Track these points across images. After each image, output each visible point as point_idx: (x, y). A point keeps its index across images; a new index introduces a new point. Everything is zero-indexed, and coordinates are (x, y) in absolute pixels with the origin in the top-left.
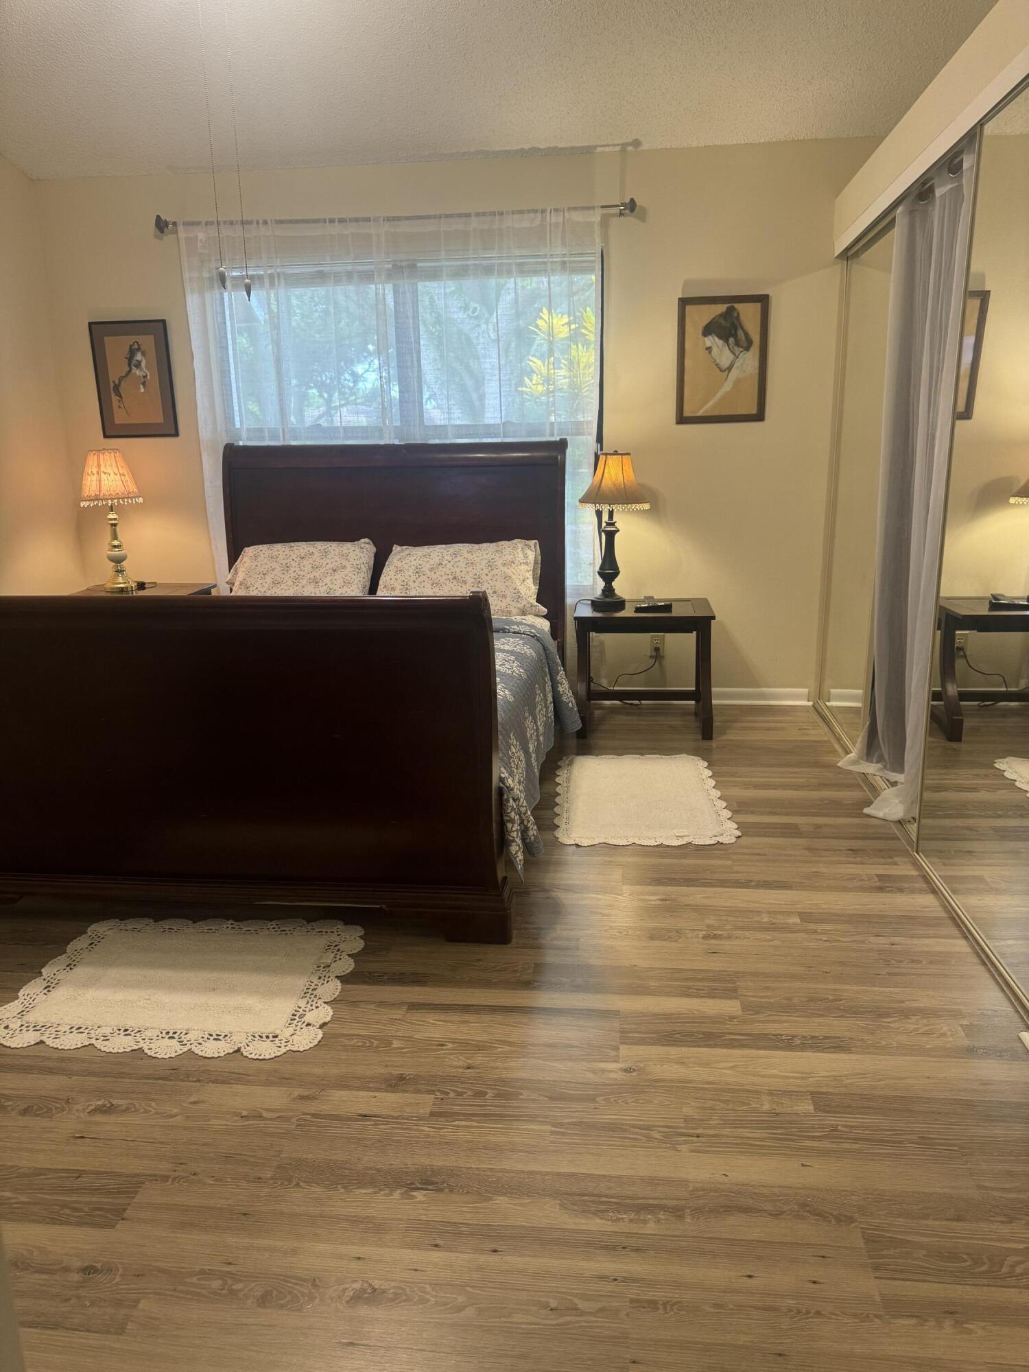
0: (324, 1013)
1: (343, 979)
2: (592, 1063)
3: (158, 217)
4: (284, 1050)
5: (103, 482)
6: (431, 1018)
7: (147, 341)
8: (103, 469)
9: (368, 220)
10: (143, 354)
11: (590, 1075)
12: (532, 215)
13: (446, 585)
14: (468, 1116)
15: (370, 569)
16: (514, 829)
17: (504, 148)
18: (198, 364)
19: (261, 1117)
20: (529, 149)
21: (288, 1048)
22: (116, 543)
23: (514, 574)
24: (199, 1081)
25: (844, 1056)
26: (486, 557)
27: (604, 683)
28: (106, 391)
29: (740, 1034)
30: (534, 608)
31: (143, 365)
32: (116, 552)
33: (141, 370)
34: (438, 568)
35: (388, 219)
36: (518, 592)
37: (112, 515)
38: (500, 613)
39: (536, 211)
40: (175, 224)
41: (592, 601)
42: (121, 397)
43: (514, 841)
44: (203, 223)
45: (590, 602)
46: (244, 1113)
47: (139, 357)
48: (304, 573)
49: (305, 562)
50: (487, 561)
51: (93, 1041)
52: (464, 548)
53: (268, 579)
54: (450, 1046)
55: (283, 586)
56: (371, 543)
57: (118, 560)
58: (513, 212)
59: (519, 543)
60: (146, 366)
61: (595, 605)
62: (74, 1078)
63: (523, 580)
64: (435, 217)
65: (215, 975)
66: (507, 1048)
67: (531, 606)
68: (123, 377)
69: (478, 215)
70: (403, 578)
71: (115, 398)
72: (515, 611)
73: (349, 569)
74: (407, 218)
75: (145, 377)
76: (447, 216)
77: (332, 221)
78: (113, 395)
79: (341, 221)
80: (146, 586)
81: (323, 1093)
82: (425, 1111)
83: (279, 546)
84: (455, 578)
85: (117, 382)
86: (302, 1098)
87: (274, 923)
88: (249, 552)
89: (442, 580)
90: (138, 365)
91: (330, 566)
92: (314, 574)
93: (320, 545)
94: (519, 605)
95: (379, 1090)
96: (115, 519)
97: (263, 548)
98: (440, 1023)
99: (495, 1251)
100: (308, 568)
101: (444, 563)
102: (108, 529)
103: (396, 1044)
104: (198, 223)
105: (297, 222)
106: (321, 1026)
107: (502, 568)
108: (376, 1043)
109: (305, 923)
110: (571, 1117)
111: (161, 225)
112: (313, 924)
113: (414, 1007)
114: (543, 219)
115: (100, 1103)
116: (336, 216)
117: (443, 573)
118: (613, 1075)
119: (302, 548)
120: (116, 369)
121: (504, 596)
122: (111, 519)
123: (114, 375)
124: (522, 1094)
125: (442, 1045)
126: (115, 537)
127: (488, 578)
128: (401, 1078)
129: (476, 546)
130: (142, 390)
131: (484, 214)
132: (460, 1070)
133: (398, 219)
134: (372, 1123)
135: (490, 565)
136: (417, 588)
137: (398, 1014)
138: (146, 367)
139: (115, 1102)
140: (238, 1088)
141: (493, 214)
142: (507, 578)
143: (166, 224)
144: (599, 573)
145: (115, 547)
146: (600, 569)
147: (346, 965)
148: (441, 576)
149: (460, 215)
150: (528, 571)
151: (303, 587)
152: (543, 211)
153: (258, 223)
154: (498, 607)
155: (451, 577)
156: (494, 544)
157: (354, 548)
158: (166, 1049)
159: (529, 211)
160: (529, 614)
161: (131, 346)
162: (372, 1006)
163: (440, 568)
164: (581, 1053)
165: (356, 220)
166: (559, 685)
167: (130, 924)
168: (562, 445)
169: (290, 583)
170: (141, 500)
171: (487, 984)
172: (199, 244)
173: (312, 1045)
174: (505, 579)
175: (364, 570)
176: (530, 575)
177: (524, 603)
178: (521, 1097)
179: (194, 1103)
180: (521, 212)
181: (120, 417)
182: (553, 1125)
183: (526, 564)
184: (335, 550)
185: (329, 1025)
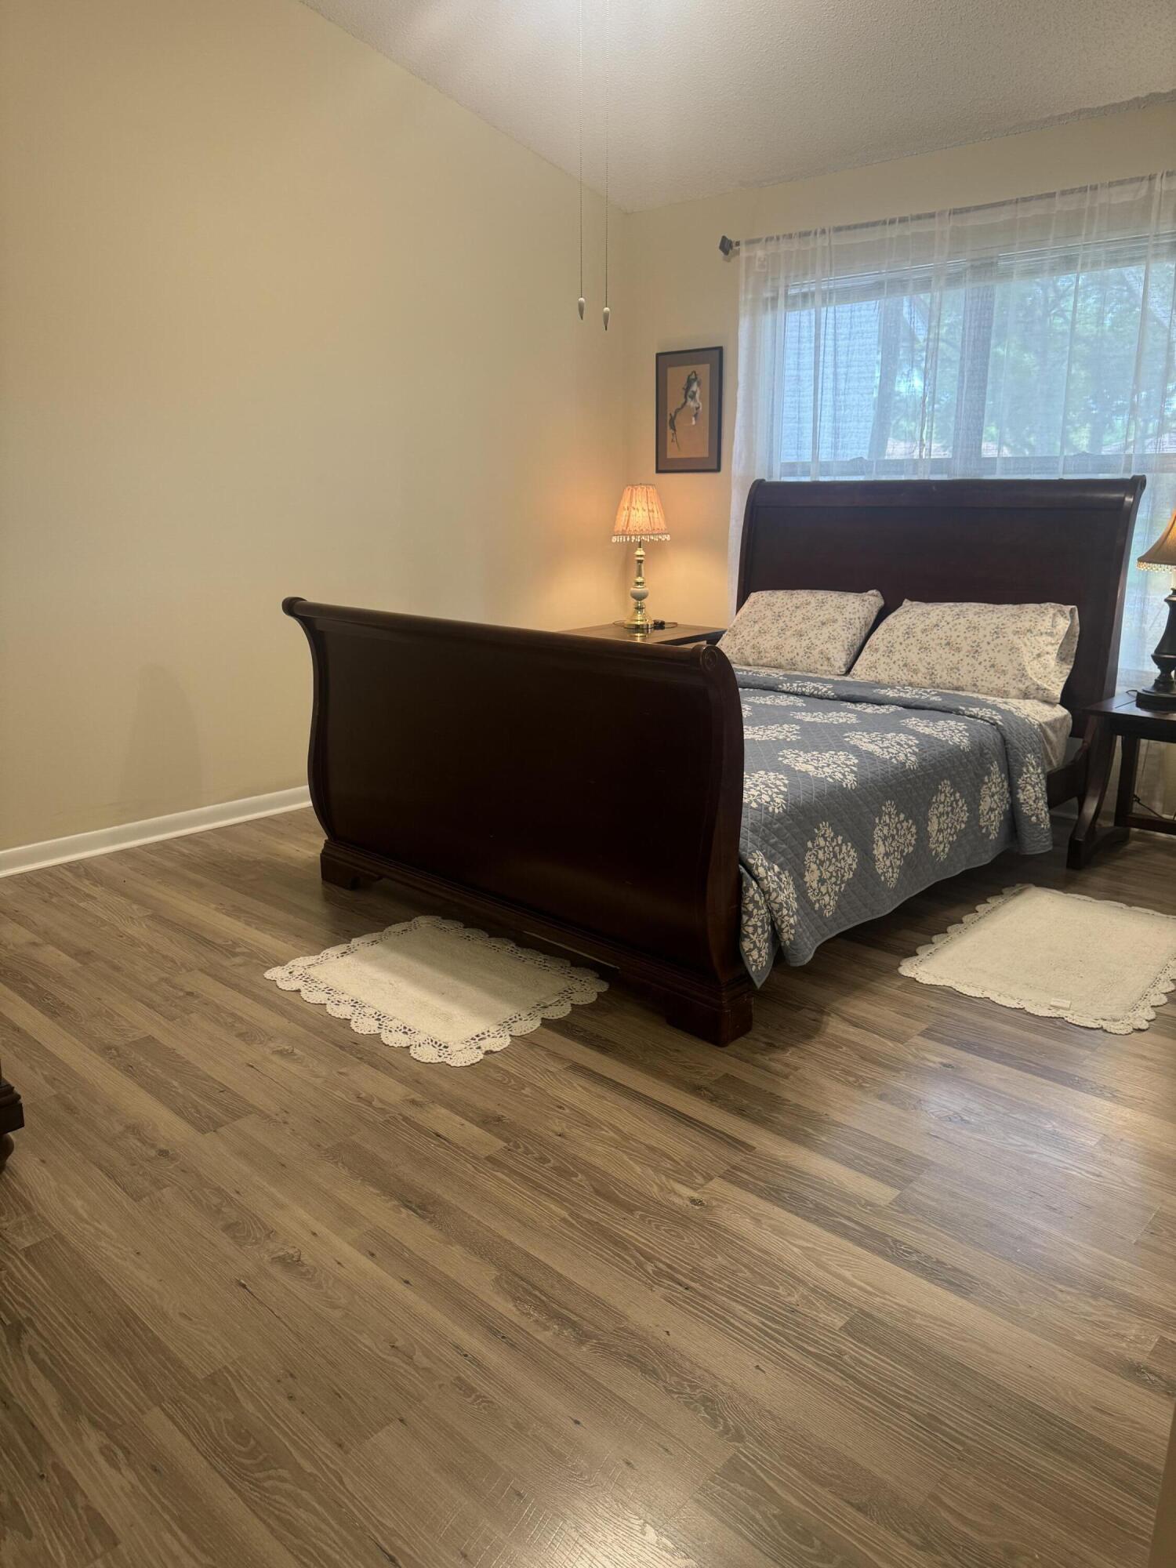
0: (500, 1043)
1: (546, 1023)
2: (671, 1181)
3: (724, 238)
4: (440, 1060)
5: (631, 518)
6: (578, 1081)
7: (704, 370)
8: (634, 505)
9: (932, 216)
10: (699, 385)
11: (655, 1189)
12: (1136, 185)
13: (935, 651)
14: (512, 1172)
15: (866, 625)
16: (750, 923)
17: (1112, 101)
18: (741, 393)
19: (370, 1104)
20: (1147, 97)
21: (445, 1060)
22: (639, 579)
23: (1026, 645)
24: (360, 1059)
25: (953, 1298)
26: (994, 621)
27: (1158, 807)
28: (664, 423)
29: (857, 1223)
30: (1041, 692)
31: (697, 396)
32: (639, 589)
33: (695, 401)
34: (932, 630)
35: (955, 212)
36: (1024, 669)
37: (640, 552)
38: (994, 692)
39: (1142, 179)
40: (738, 244)
41: (1139, 694)
42: (675, 430)
43: (747, 936)
44: (764, 240)
45: (1135, 694)
46: (363, 1095)
47: (695, 387)
48: (792, 624)
49: (799, 613)
50: (994, 627)
51: (329, 1002)
52: (971, 609)
53: (757, 628)
54: (567, 1111)
55: (768, 637)
56: (880, 595)
57: (639, 597)
58: (1111, 185)
59: (1050, 608)
60: (700, 401)
61: (1142, 700)
62: (292, 1024)
63: (1039, 655)
64: (1010, 202)
65: (457, 983)
66: (612, 1134)
67: (1038, 689)
68: (679, 409)
69: (1063, 193)
70: (890, 639)
71: (670, 431)
72: (1014, 692)
73: (840, 623)
74: (978, 208)
75: (697, 408)
76: (1025, 200)
77: (892, 222)
78: (668, 427)
79: (903, 220)
80: (666, 626)
81: (431, 1105)
82: (484, 1153)
83: (780, 593)
84: (948, 644)
85: (673, 414)
86: (413, 1102)
87: (543, 956)
88: (753, 596)
89: (933, 644)
90: (693, 397)
91: (821, 618)
92: (803, 626)
93: (821, 595)
94: (1021, 686)
95: (472, 1121)
96: (641, 556)
97: (765, 594)
98: (580, 1089)
99: (407, 1282)
100: (799, 618)
101: (941, 624)
102: (635, 566)
103: (527, 1091)
104: (758, 240)
105: (855, 227)
106: (487, 1053)
107: (1011, 636)
108: (513, 1082)
109: (569, 965)
110: (594, 1215)
111: (726, 246)
112: (574, 969)
113: (578, 1068)
114: (1151, 189)
115: (287, 1048)
116: (897, 216)
117: (935, 637)
118: (677, 1200)
119: (802, 596)
120: (674, 401)
121: (1004, 672)
122: (638, 556)
123: (671, 409)
124: (577, 1176)
125: (560, 1107)
126: (640, 575)
127: (988, 648)
128: (499, 1119)
129: (991, 607)
130: (694, 423)
131: (1072, 191)
132: (550, 1134)
133: (967, 210)
134: (437, 1143)
135: (997, 633)
136: (902, 652)
137: (554, 1066)
138: (700, 398)
139: (296, 1051)
140: (381, 1076)
141: (1083, 190)
142: (1014, 649)
143: (730, 243)
144: (1153, 657)
145: (638, 583)
146: (1156, 651)
147: (561, 1011)
148: (933, 640)
149: (1040, 197)
150: (1052, 644)
151: (786, 639)
152: (1151, 178)
153: (816, 234)
154: (993, 685)
155: (944, 642)
156: (1018, 606)
157: (854, 600)
158: (364, 1026)
159: (1132, 181)
160: (1034, 698)
161: (689, 376)
162: (543, 1053)
163: (935, 631)
164: (671, 1167)
165: (919, 217)
166: (1020, 791)
167: (447, 925)
168: (1136, 485)
169: (776, 634)
170: (668, 538)
171: (659, 1073)
172: (757, 263)
173: (464, 1065)
174: (1011, 650)
175: (858, 625)
176: (1054, 650)
177: (1028, 683)
178: (574, 1179)
179: (341, 1073)
180: (1121, 183)
181: (672, 453)
182: (571, 1214)
183: (1051, 634)
184: (832, 600)
185: (495, 1055)
